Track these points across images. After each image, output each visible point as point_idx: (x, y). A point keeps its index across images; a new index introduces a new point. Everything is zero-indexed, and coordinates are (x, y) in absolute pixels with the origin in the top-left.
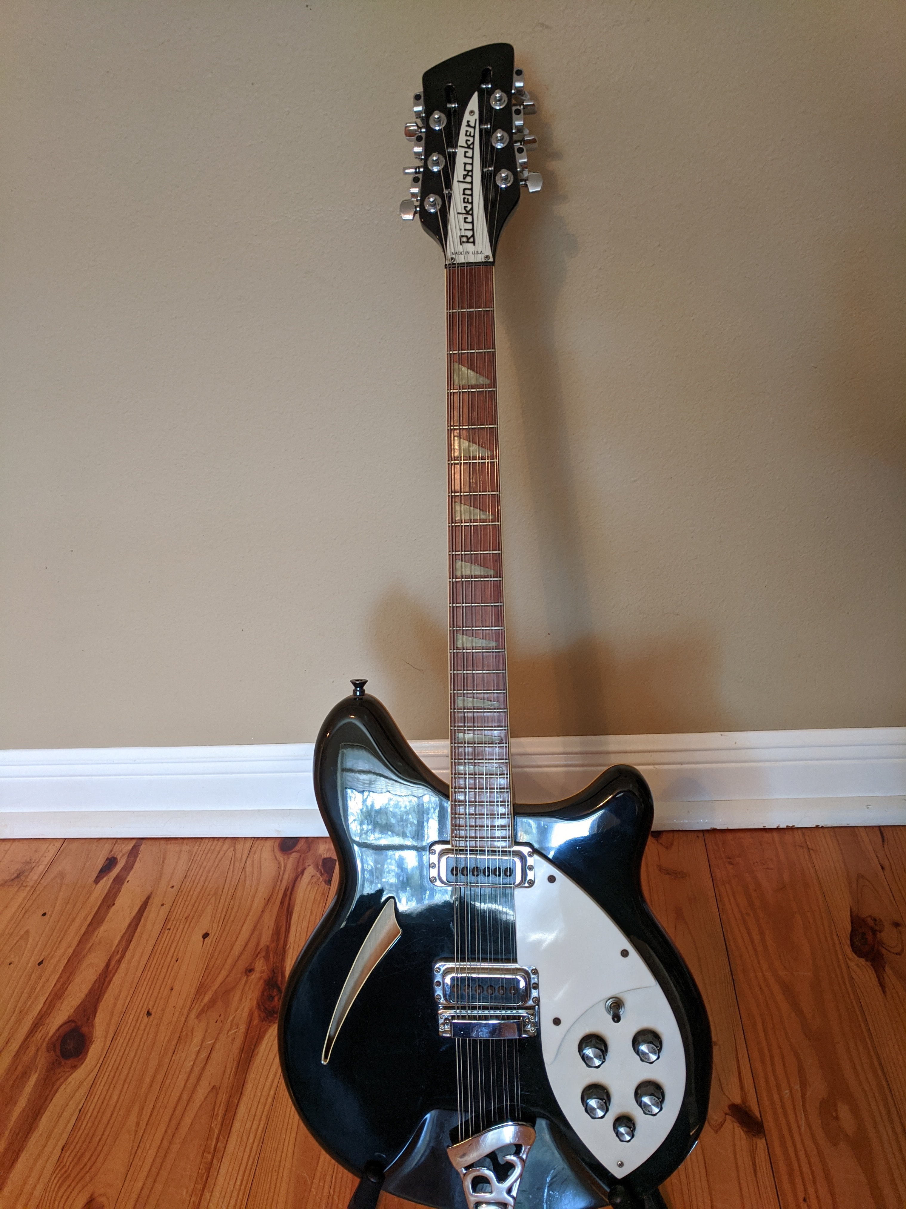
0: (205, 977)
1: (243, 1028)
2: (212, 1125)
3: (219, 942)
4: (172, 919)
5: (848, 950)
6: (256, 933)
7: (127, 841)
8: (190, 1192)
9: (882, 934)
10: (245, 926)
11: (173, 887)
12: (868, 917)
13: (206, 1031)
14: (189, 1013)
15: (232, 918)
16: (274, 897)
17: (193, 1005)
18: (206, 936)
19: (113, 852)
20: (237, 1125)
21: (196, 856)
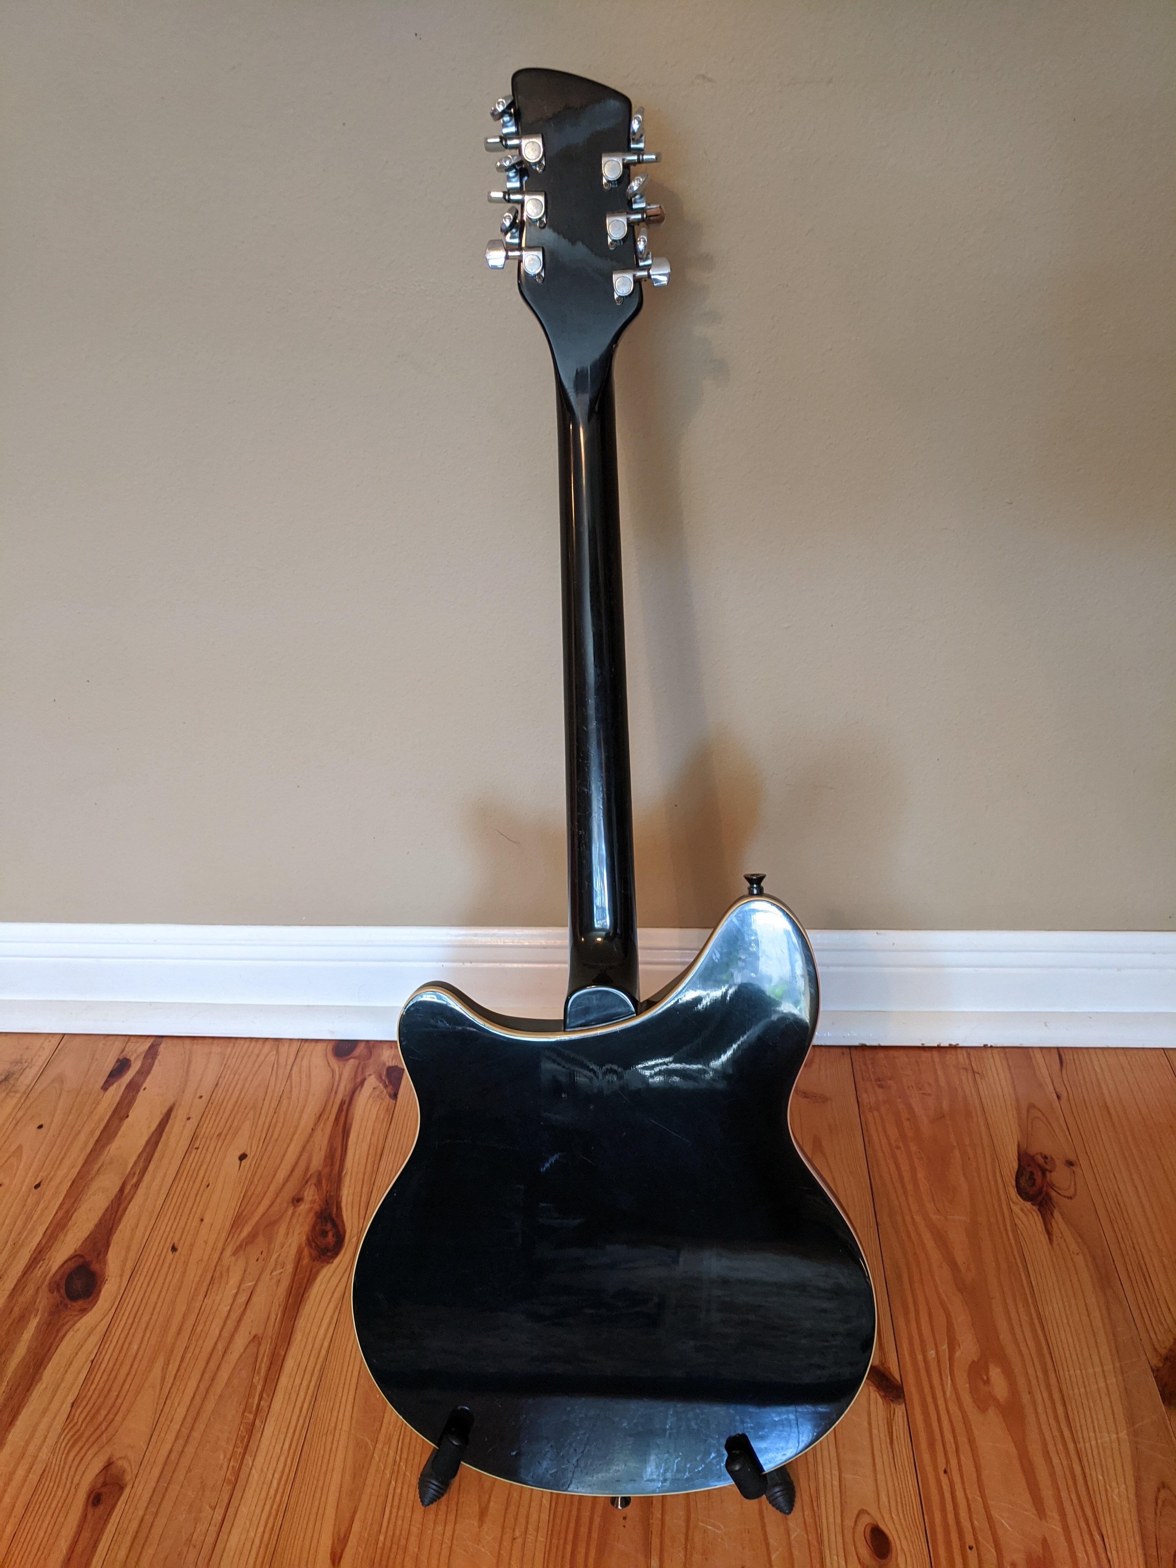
0: (243, 1207)
1: (290, 1268)
2: (254, 1381)
3: (259, 1164)
4: (200, 1136)
5: (1013, 1192)
6: (305, 1156)
7: (141, 1040)
8: (228, 1456)
9: (1053, 1174)
10: (292, 1146)
11: (201, 1097)
12: (1037, 1154)
13: (245, 1271)
14: (223, 1249)
15: (275, 1136)
16: (327, 1112)
17: (229, 1239)
18: (243, 1157)
19: (125, 1053)
20: (284, 1381)
21: (230, 1061)
